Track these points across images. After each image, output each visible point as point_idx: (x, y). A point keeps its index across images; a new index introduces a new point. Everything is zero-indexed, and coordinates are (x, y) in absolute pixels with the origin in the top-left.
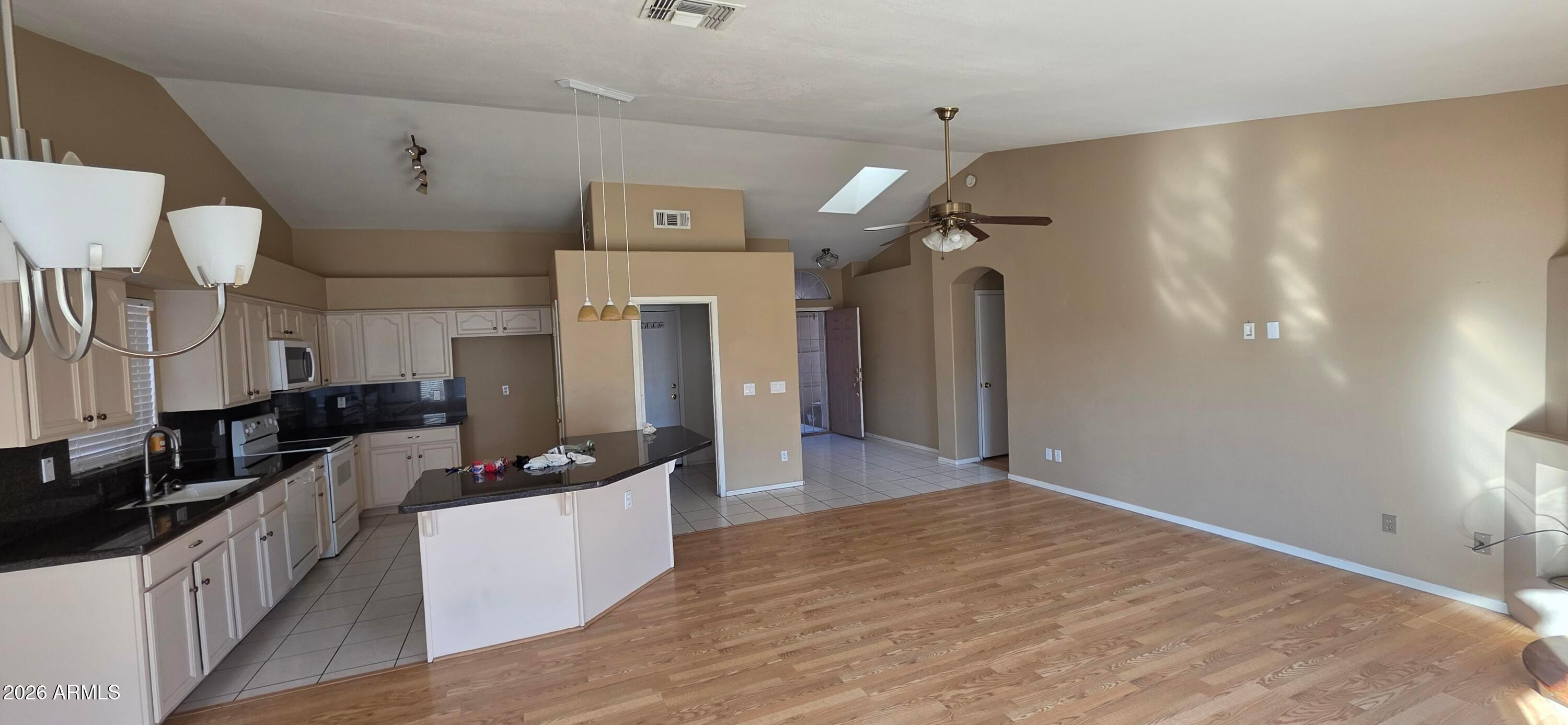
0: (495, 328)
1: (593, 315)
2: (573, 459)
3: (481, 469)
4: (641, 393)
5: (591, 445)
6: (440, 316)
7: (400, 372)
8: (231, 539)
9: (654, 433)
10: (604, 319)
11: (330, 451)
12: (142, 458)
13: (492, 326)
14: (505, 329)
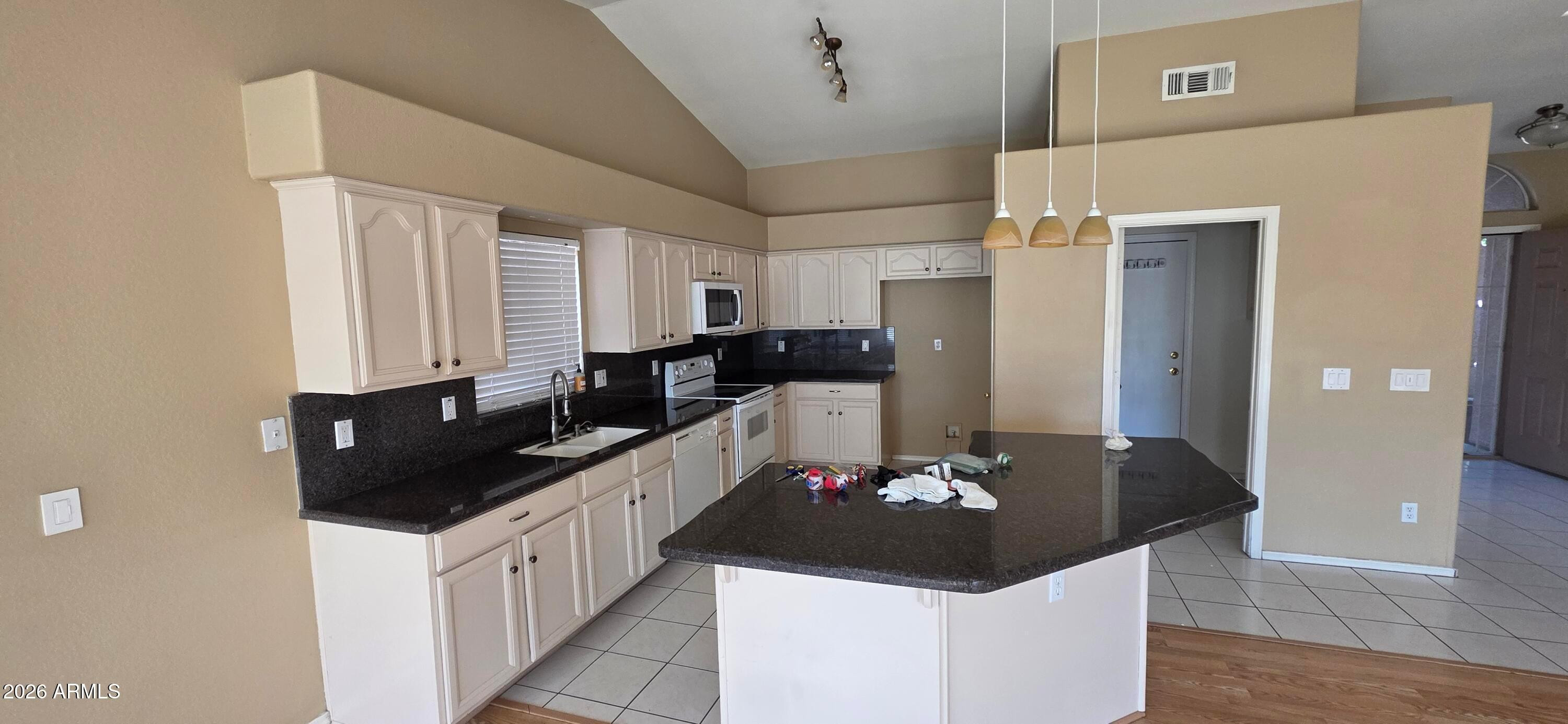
0: (927, 269)
1: (1011, 235)
2: (960, 493)
3: (817, 483)
4: (1114, 367)
5: (1005, 461)
6: (869, 255)
7: (829, 318)
8: (584, 505)
9: (1127, 451)
10: (1036, 242)
11: (739, 403)
12: (550, 400)
13: (924, 267)
14: (938, 269)
